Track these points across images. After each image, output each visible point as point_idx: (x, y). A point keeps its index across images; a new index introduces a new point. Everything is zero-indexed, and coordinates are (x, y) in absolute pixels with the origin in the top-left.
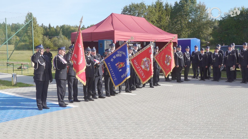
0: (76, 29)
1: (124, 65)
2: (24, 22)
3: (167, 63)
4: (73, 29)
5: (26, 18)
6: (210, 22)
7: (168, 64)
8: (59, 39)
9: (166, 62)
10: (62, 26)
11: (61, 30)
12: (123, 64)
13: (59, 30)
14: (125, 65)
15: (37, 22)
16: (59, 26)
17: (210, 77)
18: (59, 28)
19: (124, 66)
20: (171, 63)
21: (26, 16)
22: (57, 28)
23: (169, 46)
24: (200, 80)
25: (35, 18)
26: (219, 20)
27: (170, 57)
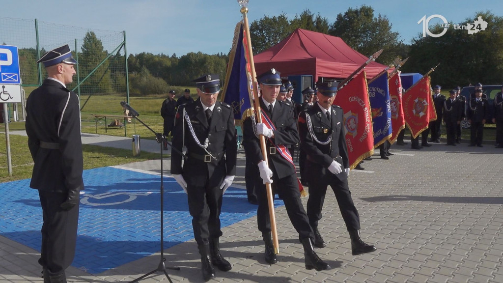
0: (162, 59)
1: (380, 113)
2: (82, 48)
3: (418, 113)
4: (157, 59)
5: (85, 41)
6: (397, 47)
7: (422, 114)
8: (141, 76)
9: (414, 111)
10: (140, 54)
11: (138, 61)
12: (379, 111)
13: (134, 61)
14: (382, 113)
15: (102, 47)
16: (134, 56)
17: (460, 139)
18: (134, 59)
19: (381, 115)
20: (426, 112)
21: (85, 38)
22: (130, 58)
23: (423, 83)
24: (446, 145)
25: (100, 40)
26: (411, 45)
27: (425, 101)
